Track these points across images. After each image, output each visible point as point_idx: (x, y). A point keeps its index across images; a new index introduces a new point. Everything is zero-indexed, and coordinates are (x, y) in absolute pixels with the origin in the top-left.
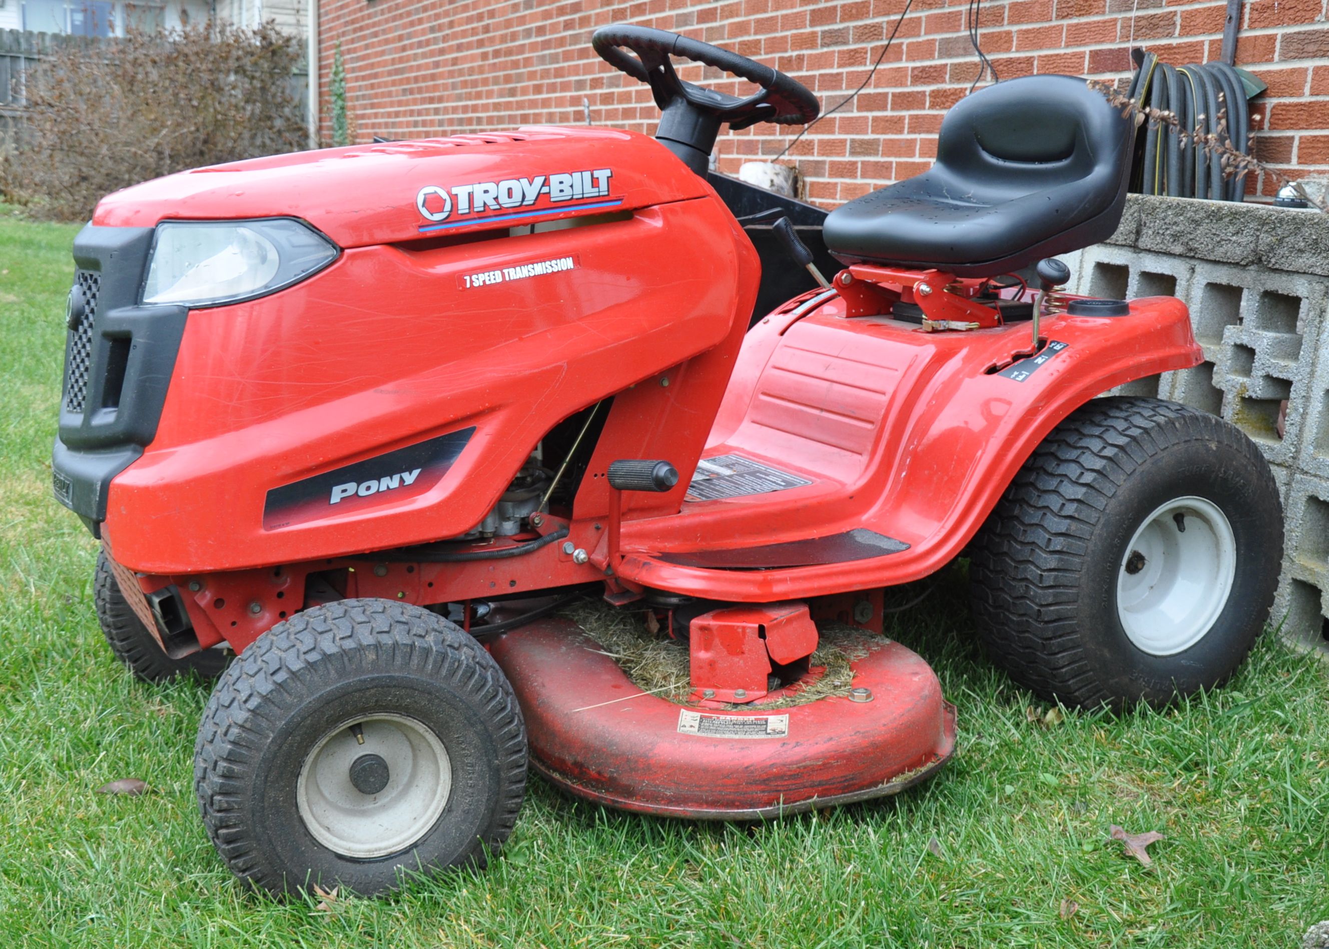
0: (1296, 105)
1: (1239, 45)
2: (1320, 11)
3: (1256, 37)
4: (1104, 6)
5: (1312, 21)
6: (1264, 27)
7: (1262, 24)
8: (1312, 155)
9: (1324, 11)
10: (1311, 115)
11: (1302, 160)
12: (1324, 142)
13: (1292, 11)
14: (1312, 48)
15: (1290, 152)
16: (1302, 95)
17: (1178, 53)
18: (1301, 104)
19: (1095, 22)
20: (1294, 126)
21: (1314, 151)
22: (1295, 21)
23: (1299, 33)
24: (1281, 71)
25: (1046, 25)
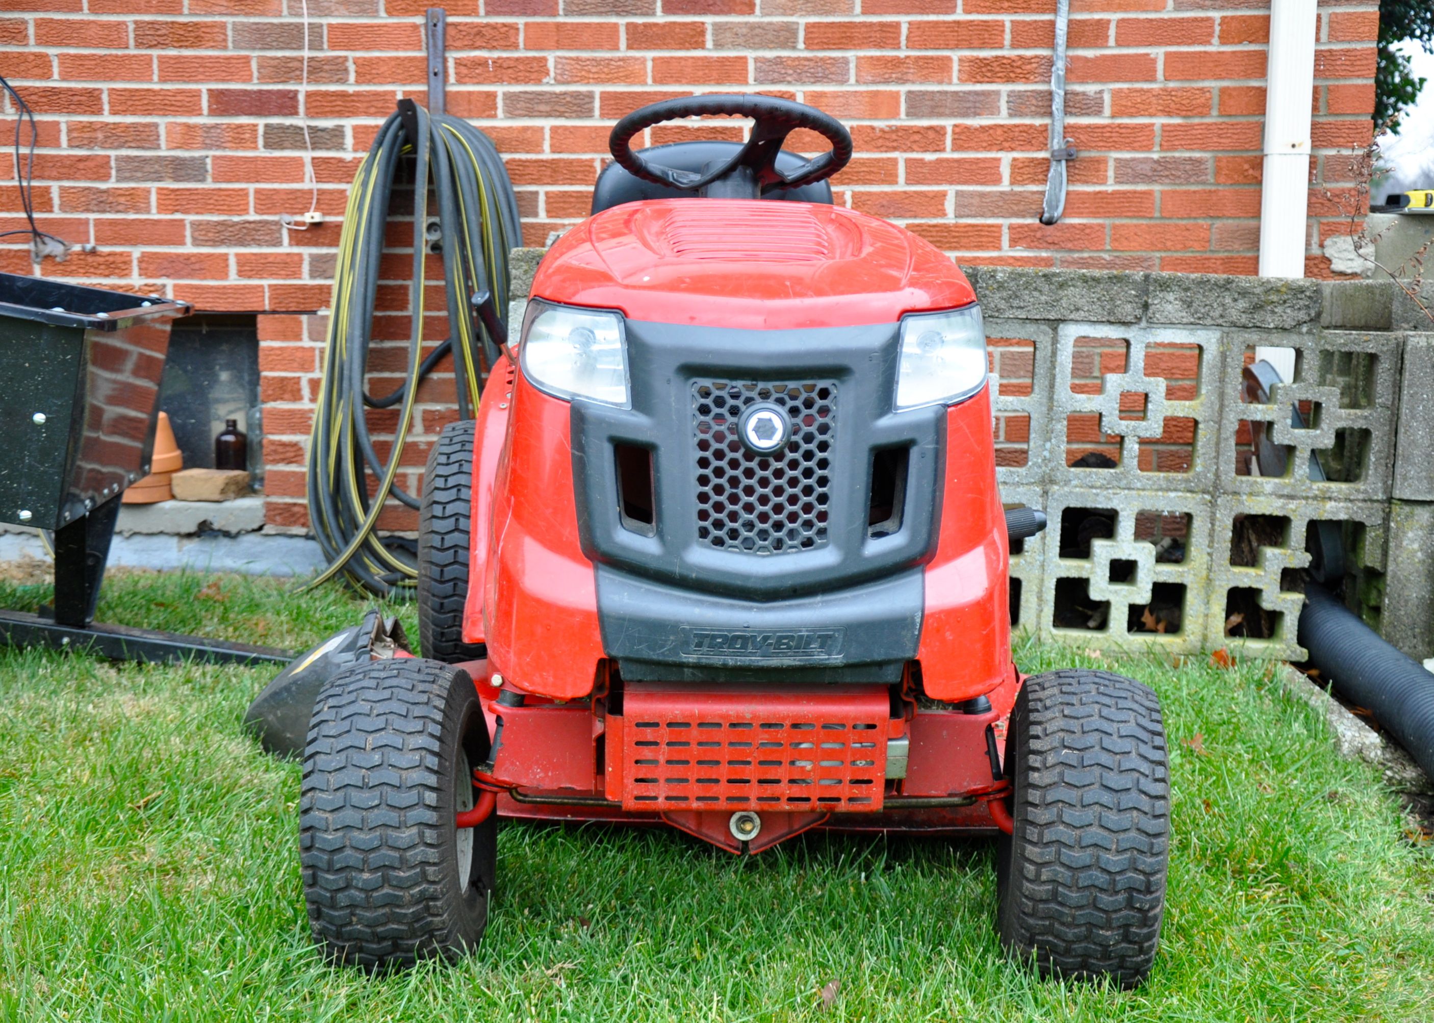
0: (536, 161)
1: (448, 98)
2: (548, 74)
3: (470, 93)
4: (225, 40)
5: (539, 82)
6: (478, 83)
7: (475, 80)
8: (564, 209)
9: (552, 74)
10: (554, 171)
11: (550, 213)
12: (577, 197)
13: (510, 71)
14: (543, 108)
15: (536, 207)
16: (542, 151)
17: (359, 101)
18: (542, 161)
19: (211, 57)
20: (537, 181)
21: (566, 206)
22: (517, 81)
23: (526, 93)
24: (511, 127)
25: (120, 52)
